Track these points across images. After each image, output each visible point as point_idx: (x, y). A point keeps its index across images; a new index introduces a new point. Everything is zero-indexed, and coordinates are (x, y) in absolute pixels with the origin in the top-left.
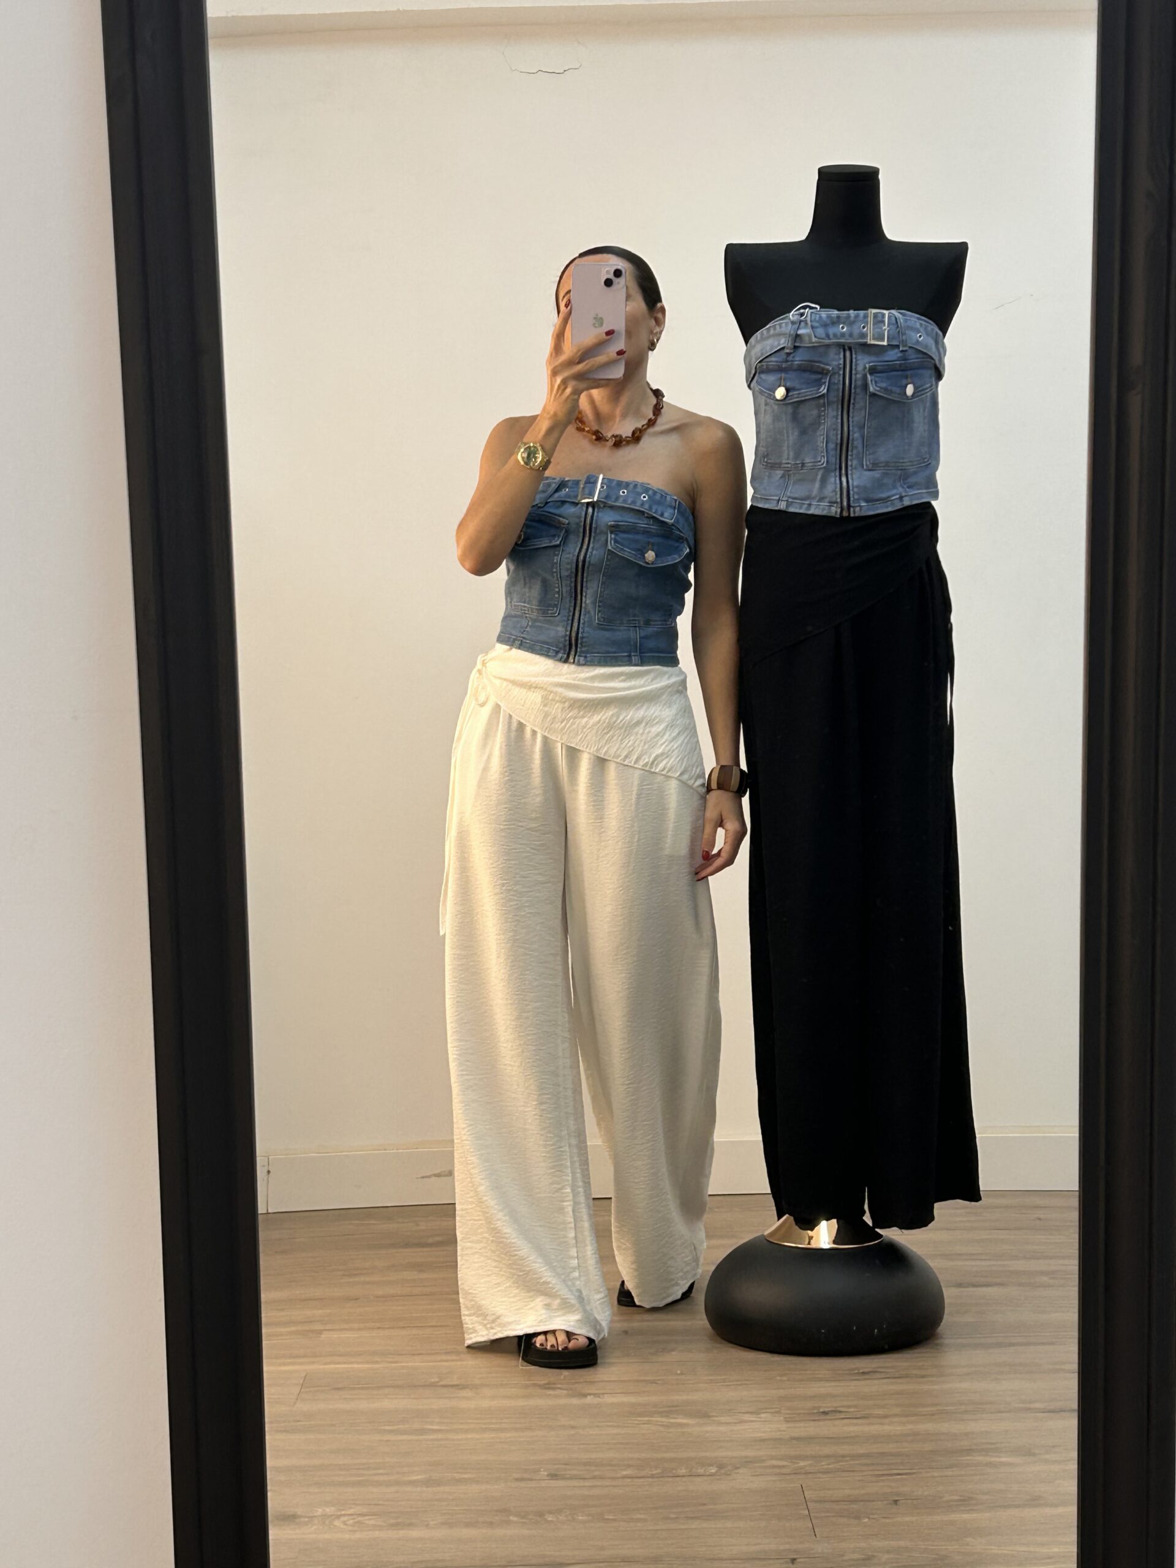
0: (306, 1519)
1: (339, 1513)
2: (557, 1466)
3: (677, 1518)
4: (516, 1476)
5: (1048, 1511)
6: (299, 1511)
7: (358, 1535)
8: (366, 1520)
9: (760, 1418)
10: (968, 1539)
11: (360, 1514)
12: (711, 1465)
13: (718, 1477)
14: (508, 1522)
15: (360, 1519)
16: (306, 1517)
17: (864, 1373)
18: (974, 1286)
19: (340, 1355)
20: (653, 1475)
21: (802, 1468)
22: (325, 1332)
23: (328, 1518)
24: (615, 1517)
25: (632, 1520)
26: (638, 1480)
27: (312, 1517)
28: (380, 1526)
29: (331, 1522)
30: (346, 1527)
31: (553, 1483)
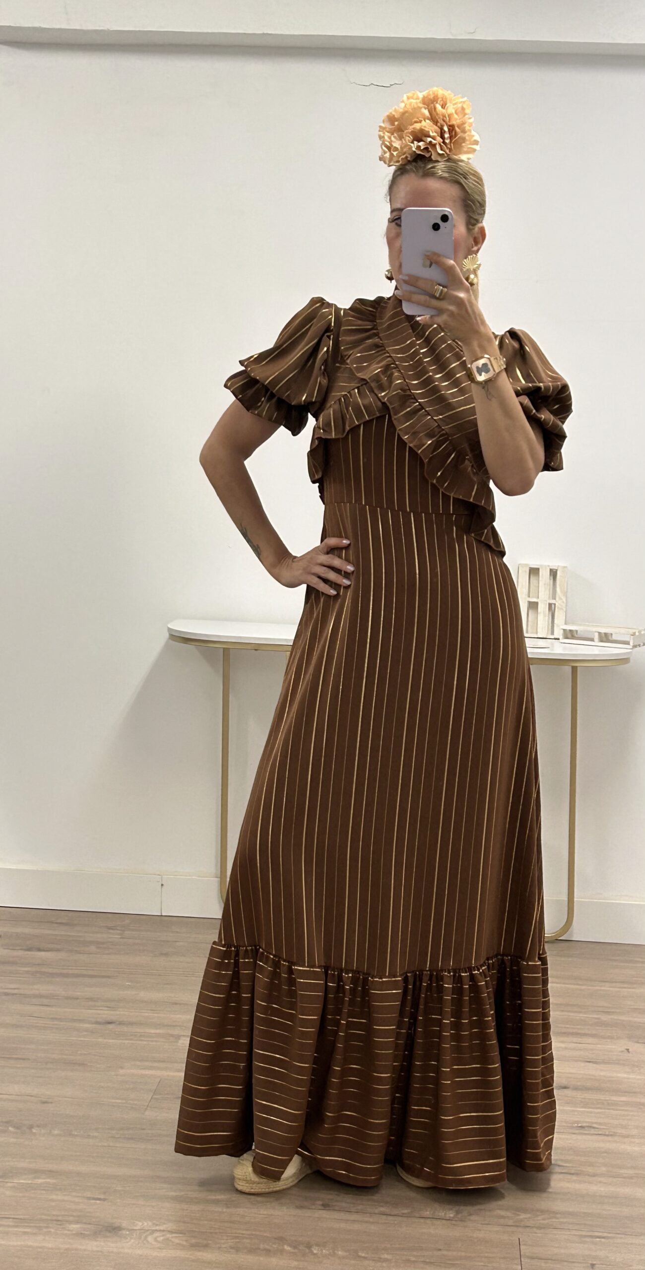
0: (128, 1233)
1: (154, 1229)
3: (414, 1262)
4: (297, 1203)
6: (124, 1225)
7: (164, 1253)
8: (172, 1237)
11: (169, 1231)
13: (454, 1222)
14: (282, 1251)
15: (169, 1236)
16: (129, 1230)
17: (581, 1127)
20: (403, 1214)
21: (521, 1221)
23: (144, 1233)
24: (366, 1256)
25: (380, 1260)
26: (391, 1218)
27: (134, 1230)
28: (183, 1246)
29: (146, 1237)
30: (157, 1244)
31: (325, 1214)
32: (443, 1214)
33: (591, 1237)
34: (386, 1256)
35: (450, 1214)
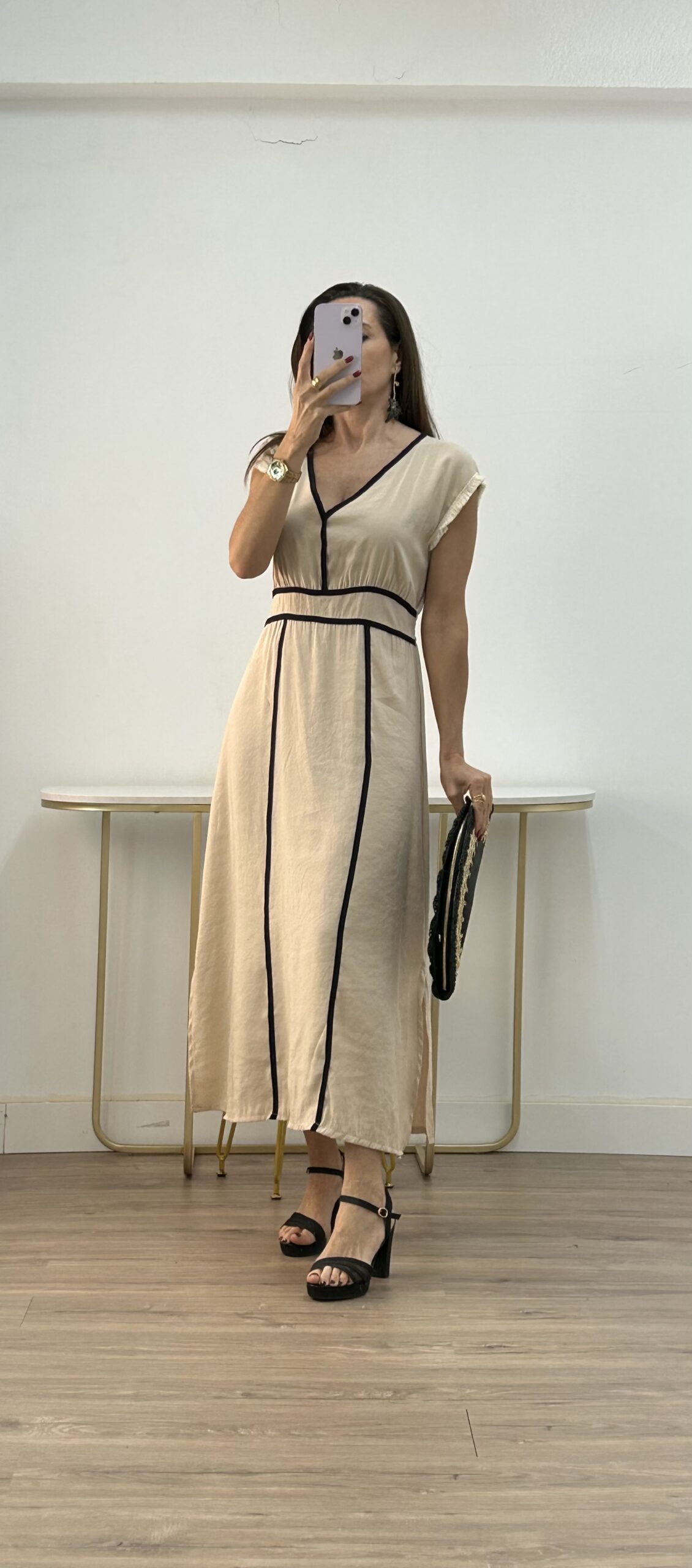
0: (27, 1426)
1: (56, 1422)
2: (251, 1387)
3: (355, 1436)
4: (215, 1394)
5: (684, 1439)
6: (21, 1419)
7: (74, 1442)
8: (80, 1428)
9: (434, 1350)
11: (75, 1424)
12: (389, 1390)
13: (391, 1401)
14: (206, 1434)
15: (75, 1427)
16: (29, 1424)
17: (527, 1313)
19: (63, 1282)
20: (336, 1397)
21: (468, 1395)
22: (52, 1262)
23: (46, 1426)
24: (301, 1433)
25: (316, 1436)
26: (322, 1401)
27: (33, 1424)
28: (92, 1434)
29: (49, 1429)
30: (62, 1434)
31: (247, 1401)
33: (546, 1404)
34: (321, 1433)
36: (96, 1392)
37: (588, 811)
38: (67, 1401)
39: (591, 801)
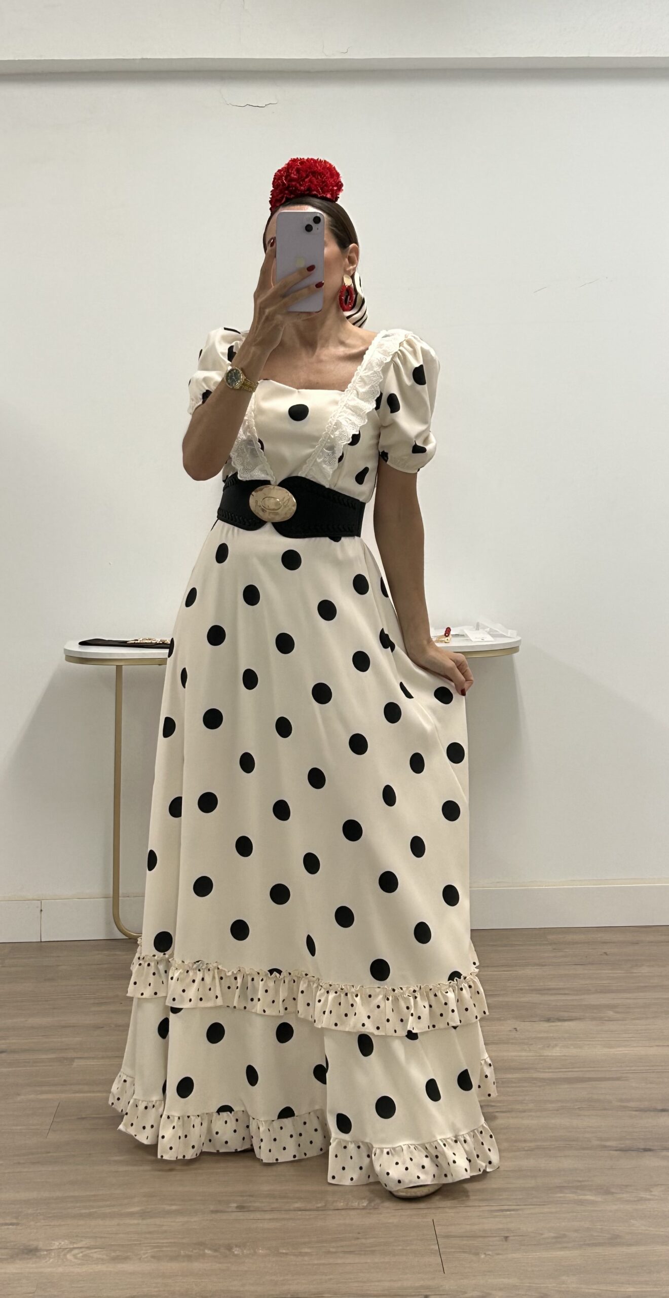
0: (45, 1253)
1: (72, 1247)
2: (244, 1198)
3: (335, 1253)
4: (212, 1208)
5: (625, 1250)
6: (41, 1245)
7: (85, 1269)
8: (92, 1253)
10: (564, 1278)
11: (88, 1248)
12: (364, 1198)
13: (368, 1211)
14: (204, 1256)
15: (88, 1252)
16: (47, 1250)
18: (559, 1020)
20: (318, 1207)
22: (76, 1060)
23: (62, 1251)
24: (287, 1251)
25: (301, 1254)
26: (306, 1213)
27: (51, 1250)
28: (103, 1260)
29: (65, 1255)
30: (76, 1260)
31: (241, 1216)
32: (357, 1204)
33: (502, 1210)
34: (307, 1250)
35: (363, 1203)
36: (108, 1210)
37: (515, 655)
38: (81, 1222)
39: (518, 647)
